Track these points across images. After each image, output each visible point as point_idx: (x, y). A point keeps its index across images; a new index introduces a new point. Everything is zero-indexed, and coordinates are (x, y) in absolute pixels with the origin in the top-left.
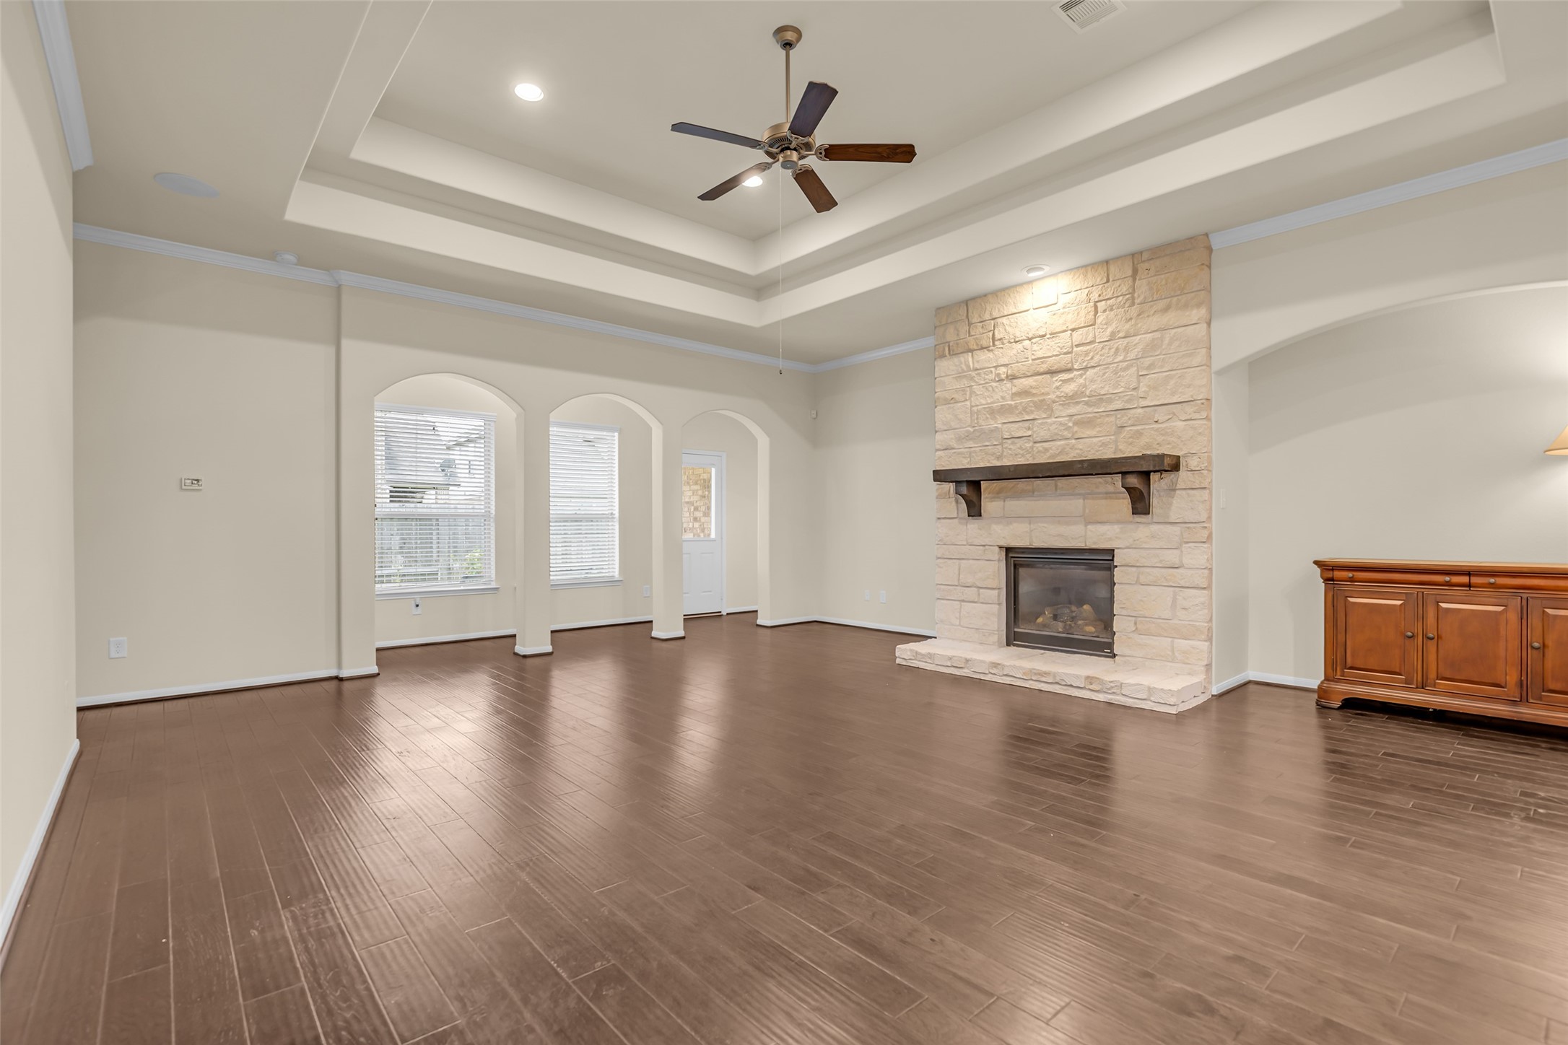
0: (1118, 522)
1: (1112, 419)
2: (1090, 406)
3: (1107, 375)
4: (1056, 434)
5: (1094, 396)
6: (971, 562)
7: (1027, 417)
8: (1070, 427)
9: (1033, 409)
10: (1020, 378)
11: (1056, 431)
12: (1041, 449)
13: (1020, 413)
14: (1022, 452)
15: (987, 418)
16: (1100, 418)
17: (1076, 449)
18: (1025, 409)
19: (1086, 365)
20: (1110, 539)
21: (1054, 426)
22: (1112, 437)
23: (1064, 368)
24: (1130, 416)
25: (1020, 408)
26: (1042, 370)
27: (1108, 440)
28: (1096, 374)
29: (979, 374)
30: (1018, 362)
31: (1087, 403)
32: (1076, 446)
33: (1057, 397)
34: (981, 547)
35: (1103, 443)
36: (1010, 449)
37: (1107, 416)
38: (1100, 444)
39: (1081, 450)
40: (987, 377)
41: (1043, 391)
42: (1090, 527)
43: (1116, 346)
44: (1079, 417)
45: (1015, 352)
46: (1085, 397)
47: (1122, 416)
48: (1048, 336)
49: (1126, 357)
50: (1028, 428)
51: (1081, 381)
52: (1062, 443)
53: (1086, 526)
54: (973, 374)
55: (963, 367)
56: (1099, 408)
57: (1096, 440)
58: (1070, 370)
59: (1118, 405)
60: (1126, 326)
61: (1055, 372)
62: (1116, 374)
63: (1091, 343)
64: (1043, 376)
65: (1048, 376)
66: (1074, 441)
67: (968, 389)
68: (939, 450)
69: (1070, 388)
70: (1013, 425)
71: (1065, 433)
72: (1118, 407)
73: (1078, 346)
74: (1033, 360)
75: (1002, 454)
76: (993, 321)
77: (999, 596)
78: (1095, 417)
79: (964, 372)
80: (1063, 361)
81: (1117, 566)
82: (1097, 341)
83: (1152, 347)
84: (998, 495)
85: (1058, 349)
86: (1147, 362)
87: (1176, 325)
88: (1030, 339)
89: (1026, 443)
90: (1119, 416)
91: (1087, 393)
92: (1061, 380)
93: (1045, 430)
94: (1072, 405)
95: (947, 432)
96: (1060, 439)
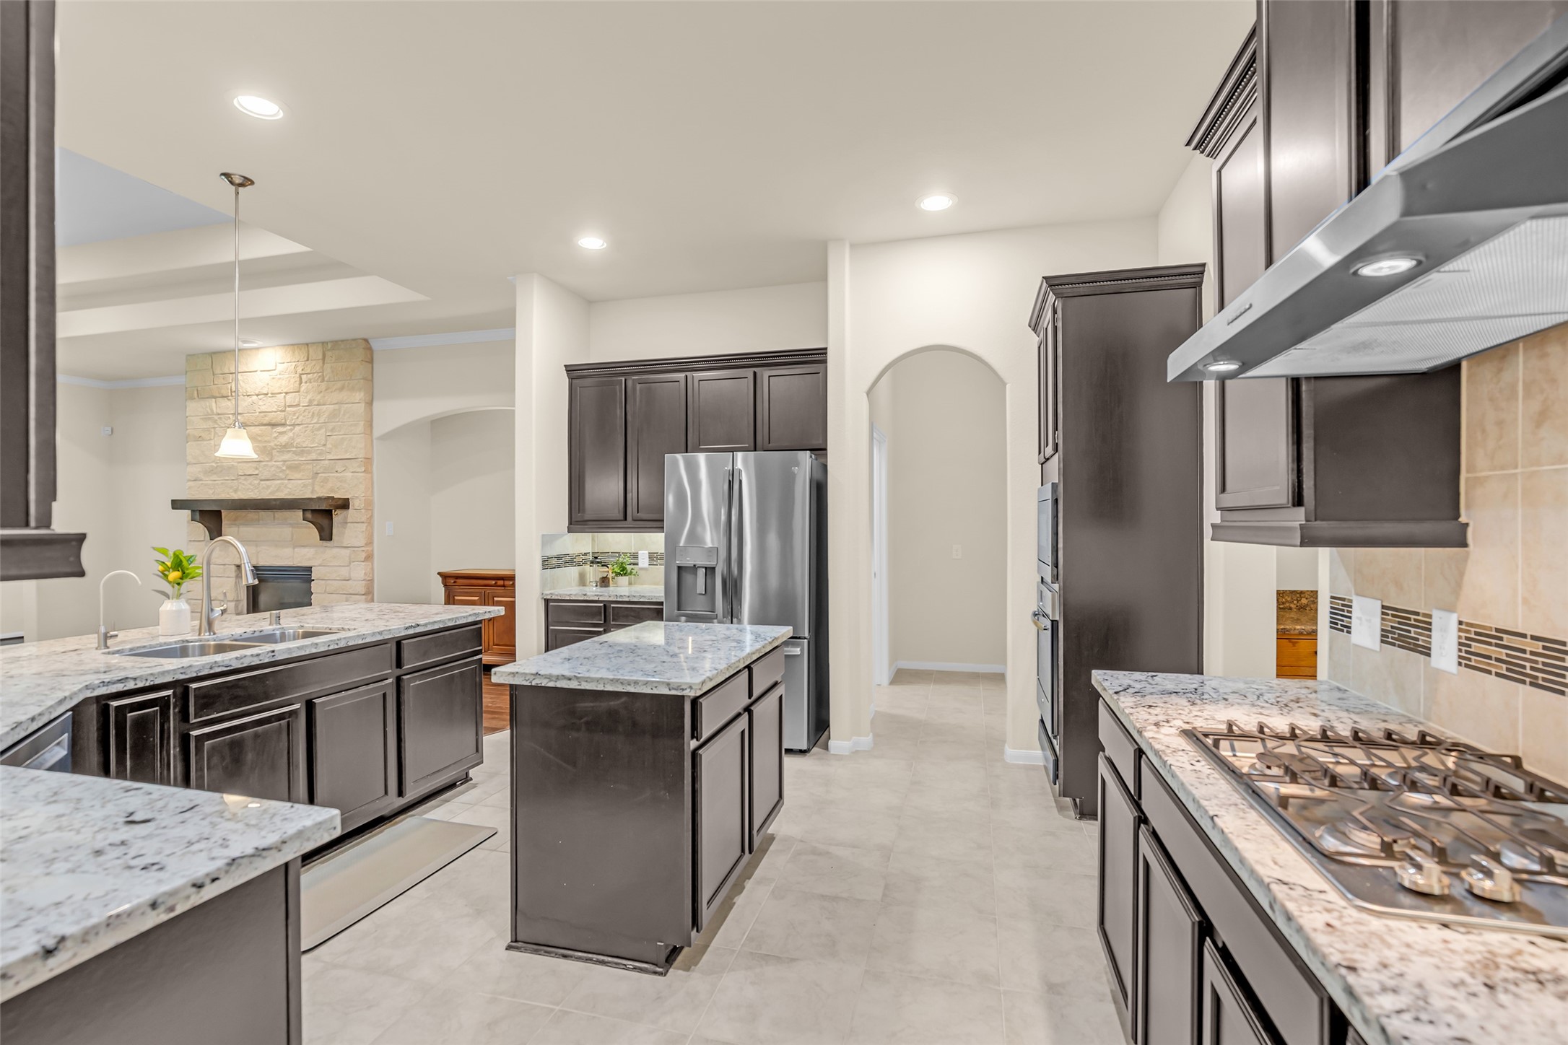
0: (314, 546)
1: (310, 467)
2: (297, 455)
3: (307, 432)
4: (275, 475)
5: (299, 447)
6: (215, 578)
8: (284, 470)
10: (250, 426)
11: (275, 472)
12: (264, 486)
14: (252, 487)
16: (302, 465)
17: (288, 488)
19: (294, 423)
20: (309, 559)
21: (273, 469)
22: (310, 481)
23: (280, 423)
24: (321, 465)
26: (265, 422)
27: (308, 483)
28: (300, 430)
29: (220, 418)
30: (249, 413)
31: (294, 452)
32: (288, 486)
33: (276, 445)
34: (222, 566)
35: (305, 484)
36: (243, 484)
37: (308, 464)
38: (302, 485)
39: (291, 489)
41: (266, 439)
42: (296, 549)
43: (313, 411)
44: (292, 462)
45: (246, 404)
46: (294, 447)
47: (317, 465)
48: (269, 395)
49: (318, 420)
50: (257, 469)
51: (291, 434)
52: (279, 482)
53: (294, 548)
54: (216, 417)
55: (208, 410)
56: (302, 457)
57: (300, 482)
58: (284, 425)
59: (314, 456)
60: (319, 397)
61: (274, 425)
62: (313, 432)
63: (298, 405)
64: (267, 427)
65: (269, 427)
66: (286, 481)
67: (213, 430)
68: (189, 480)
69: (284, 439)
70: (245, 464)
71: (281, 475)
72: (314, 457)
73: (289, 406)
74: (260, 412)
75: (238, 488)
76: (231, 375)
77: (236, 607)
78: (300, 464)
79: (209, 415)
80: (279, 417)
81: (313, 580)
82: (301, 405)
83: (333, 415)
84: (234, 521)
85: (276, 407)
86: (331, 426)
87: (347, 401)
88: (257, 395)
89: (254, 480)
90: (314, 465)
91: (295, 445)
92: (278, 432)
93: (267, 471)
94: (285, 453)
95: (196, 465)
96: (278, 479)
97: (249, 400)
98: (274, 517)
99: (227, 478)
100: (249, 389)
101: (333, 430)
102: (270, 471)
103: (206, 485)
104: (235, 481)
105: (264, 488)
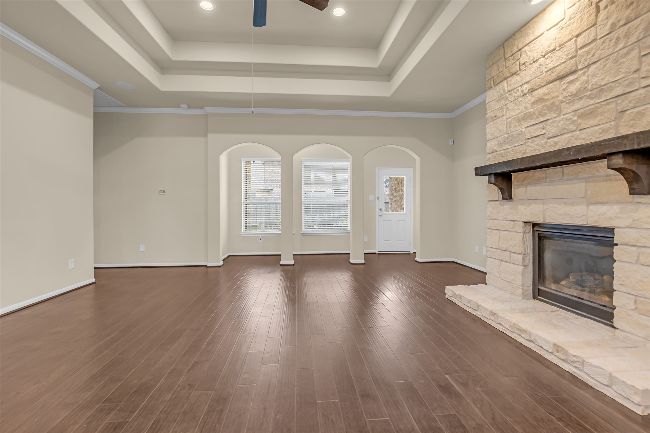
0: (618, 203)
1: (613, 106)
2: (592, 99)
3: (607, 66)
4: (564, 129)
5: (596, 88)
6: (506, 232)
7: (542, 119)
8: (575, 121)
9: (546, 111)
10: (537, 89)
11: (563, 126)
12: (552, 143)
13: (537, 117)
14: (538, 148)
15: (516, 125)
16: (600, 108)
17: (580, 139)
18: (540, 113)
19: (588, 63)
20: (610, 219)
21: (562, 123)
22: (613, 123)
23: (569, 71)
24: (630, 99)
25: (537, 113)
26: (552, 78)
27: (608, 126)
28: (596, 68)
29: (511, 94)
30: (536, 77)
31: (589, 97)
32: (579, 137)
33: (565, 97)
34: (512, 222)
35: (604, 130)
36: (531, 146)
37: (608, 104)
38: (600, 131)
39: (583, 139)
40: (516, 95)
41: (553, 95)
42: (591, 207)
43: (616, 36)
44: (582, 110)
45: (533, 70)
46: (587, 91)
47: (623, 101)
48: (557, 49)
50: (544, 128)
51: (584, 78)
52: (569, 135)
53: (588, 206)
54: (507, 95)
55: (501, 91)
57: (597, 128)
58: (575, 72)
59: (619, 91)
61: (562, 78)
62: (617, 62)
64: (554, 83)
65: (558, 82)
66: (578, 132)
67: (505, 107)
68: (489, 154)
69: (574, 87)
70: (532, 127)
71: (571, 127)
74: (546, 72)
75: (526, 151)
76: (519, 52)
77: (524, 259)
78: (597, 107)
79: (502, 95)
80: (569, 66)
81: (617, 245)
82: (598, 37)
84: (523, 182)
85: (565, 57)
88: (544, 56)
89: (541, 140)
90: (619, 102)
91: (589, 88)
92: (568, 82)
93: (555, 127)
94: (576, 101)
95: (493, 140)
96: (567, 133)
97: (537, 64)
98: (563, 173)
99: (516, 145)
103: (500, 155)
104: (523, 146)
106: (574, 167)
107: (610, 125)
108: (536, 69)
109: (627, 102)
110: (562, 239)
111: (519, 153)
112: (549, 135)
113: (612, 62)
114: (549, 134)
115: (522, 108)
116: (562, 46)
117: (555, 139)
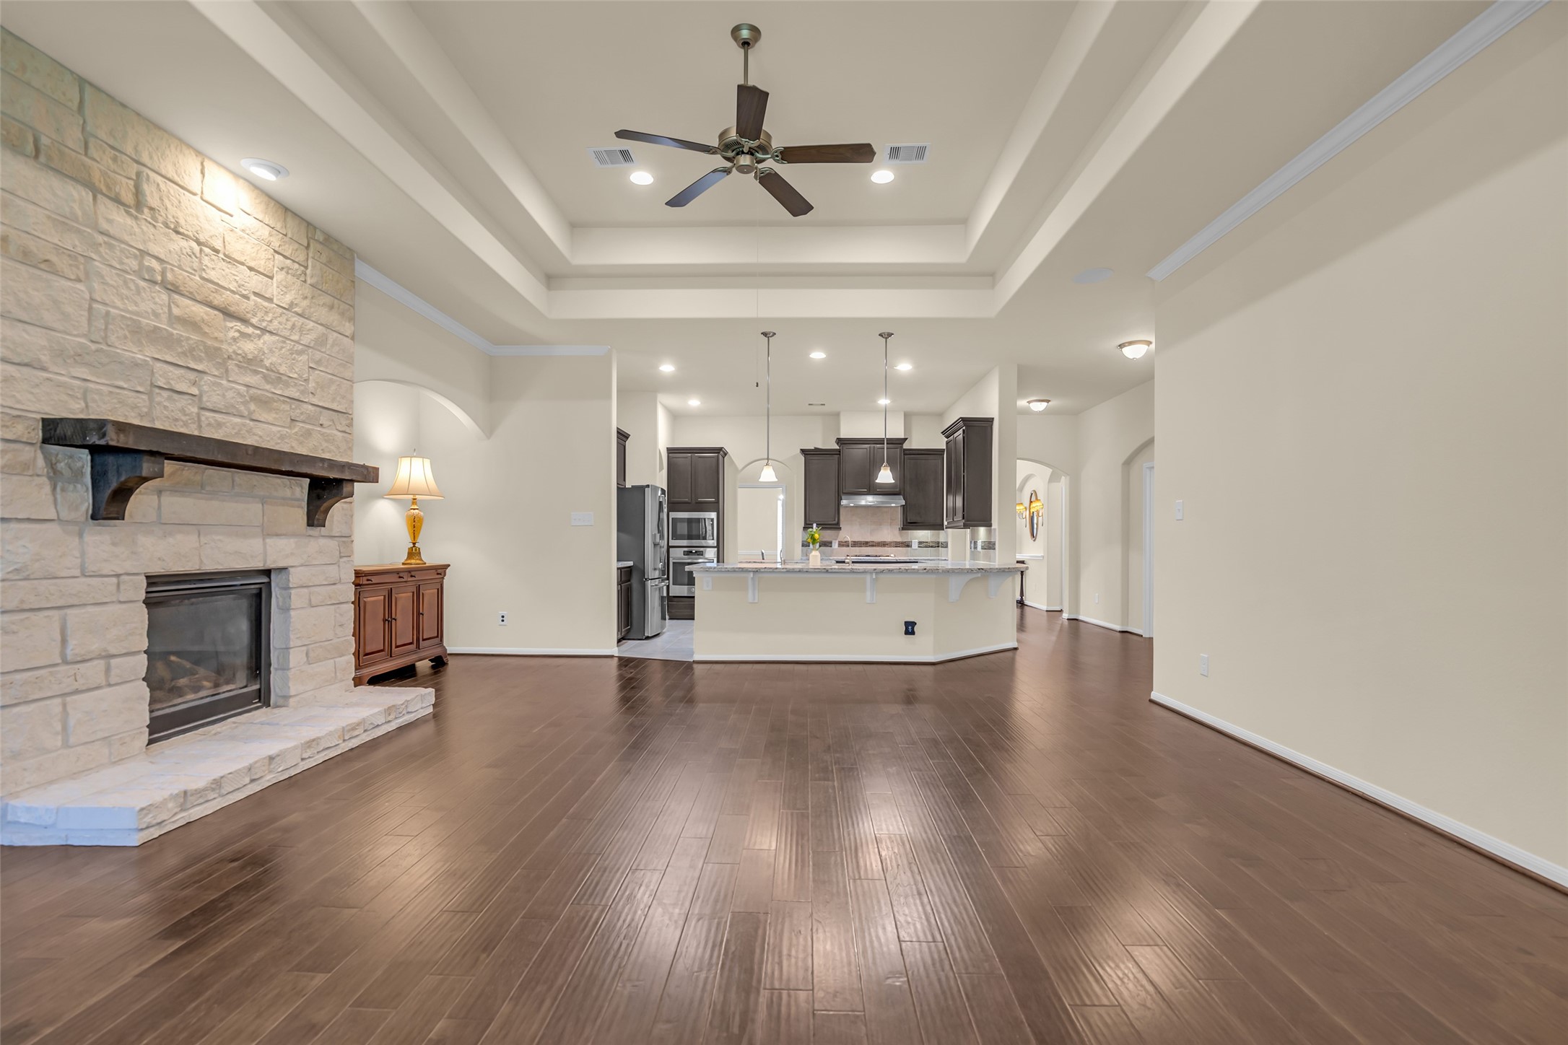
0: (294, 535)
1: (287, 407)
2: (268, 382)
3: (284, 350)
4: (232, 406)
5: (273, 371)
6: (90, 609)
7: (192, 365)
8: (248, 402)
9: (203, 355)
10: (186, 296)
11: (232, 401)
12: (212, 421)
13: (184, 353)
14: (184, 418)
15: (126, 337)
17: (254, 434)
18: (192, 350)
19: (265, 327)
21: (229, 393)
22: (288, 430)
23: (242, 316)
25: (184, 345)
26: (216, 302)
27: (285, 432)
28: (273, 342)
29: (111, 247)
30: (180, 267)
31: (265, 377)
32: (254, 430)
33: (234, 352)
36: (165, 407)
37: (284, 402)
38: (278, 435)
39: (261, 437)
41: (216, 335)
42: (268, 541)
44: (259, 392)
45: (173, 246)
46: (262, 367)
47: (297, 408)
48: (221, 255)
49: (300, 339)
50: (194, 384)
51: (259, 343)
52: (238, 420)
53: (264, 539)
54: (100, 239)
55: (76, 207)
56: (275, 388)
57: (275, 429)
58: (245, 321)
60: (305, 303)
61: (227, 313)
62: (292, 354)
63: (270, 300)
64: (216, 312)
65: (221, 315)
67: (81, 259)
69: (248, 347)
70: (171, 368)
71: (242, 408)
72: (296, 395)
73: (256, 294)
74: (203, 279)
75: (152, 412)
76: (135, 165)
78: (273, 398)
79: (76, 220)
80: (244, 307)
83: (321, 341)
85: (235, 284)
86: (318, 355)
87: (337, 329)
88: (199, 243)
89: (189, 404)
90: (293, 407)
91: (267, 363)
92: (238, 331)
93: (218, 395)
94: (248, 371)
95: (27, 327)
96: (235, 415)
97: (183, 243)
99: (126, 385)
100: (182, 222)
101: (319, 362)
102: (224, 396)
103: (60, 385)
104: (143, 396)
105: (209, 425)
106: (249, 476)
107: (287, 432)
108: (184, 252)
109: (298, 411)
110: (186, 601)
111: (133, 408)
112: (208, 404)
113: (289, 350)
114: (207, 401)
115: (146, 306)
116: (229, 259)
117: (218, 416)
